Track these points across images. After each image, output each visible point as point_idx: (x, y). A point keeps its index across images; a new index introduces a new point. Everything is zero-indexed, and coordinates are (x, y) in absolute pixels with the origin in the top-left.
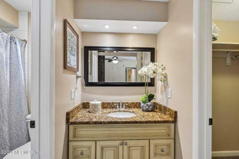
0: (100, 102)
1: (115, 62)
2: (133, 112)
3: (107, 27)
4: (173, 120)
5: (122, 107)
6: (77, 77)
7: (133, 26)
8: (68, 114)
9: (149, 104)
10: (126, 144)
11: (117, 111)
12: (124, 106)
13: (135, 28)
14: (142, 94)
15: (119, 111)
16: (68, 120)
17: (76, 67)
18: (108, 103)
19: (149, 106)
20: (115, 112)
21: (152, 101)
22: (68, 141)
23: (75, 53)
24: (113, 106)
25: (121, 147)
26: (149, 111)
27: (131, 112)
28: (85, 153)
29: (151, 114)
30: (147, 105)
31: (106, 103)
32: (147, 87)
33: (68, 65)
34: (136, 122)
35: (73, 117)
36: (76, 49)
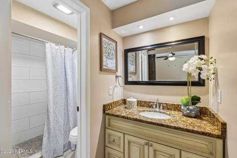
0: (136, 100)
1: (170, 59)
2: (169, 115)
3: (141, 27)
4: (220, 134)
5: (159, 108)
6: (117, 77)
7: (169, 18)
8: (104, 106)
9: (191, 108)
10: (151, 146)
11: (152, 111)
12: (161, 107)
13: (172, 19)
14: (183, 95)
15: (155, 111)
16: (104, 111)
17: (114, 69)
18: (145, 102)
19: (191, 110)
20: (150, 111)
21: (198, 105)
22: (104, 128)
23: (114, 57)
24: (150, 105)
25: (146, 147)
26: (191, 117)
27: (167, 114)
28: (116, 141)
29: (191, 120)
30: (188, 109)
31: (143, 102)
32: (189, 87)
33: (104, 67)
34: (163, 125)
35: (109, 109)
36: (114, 54)
